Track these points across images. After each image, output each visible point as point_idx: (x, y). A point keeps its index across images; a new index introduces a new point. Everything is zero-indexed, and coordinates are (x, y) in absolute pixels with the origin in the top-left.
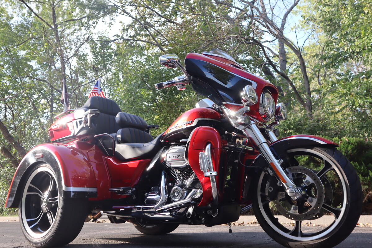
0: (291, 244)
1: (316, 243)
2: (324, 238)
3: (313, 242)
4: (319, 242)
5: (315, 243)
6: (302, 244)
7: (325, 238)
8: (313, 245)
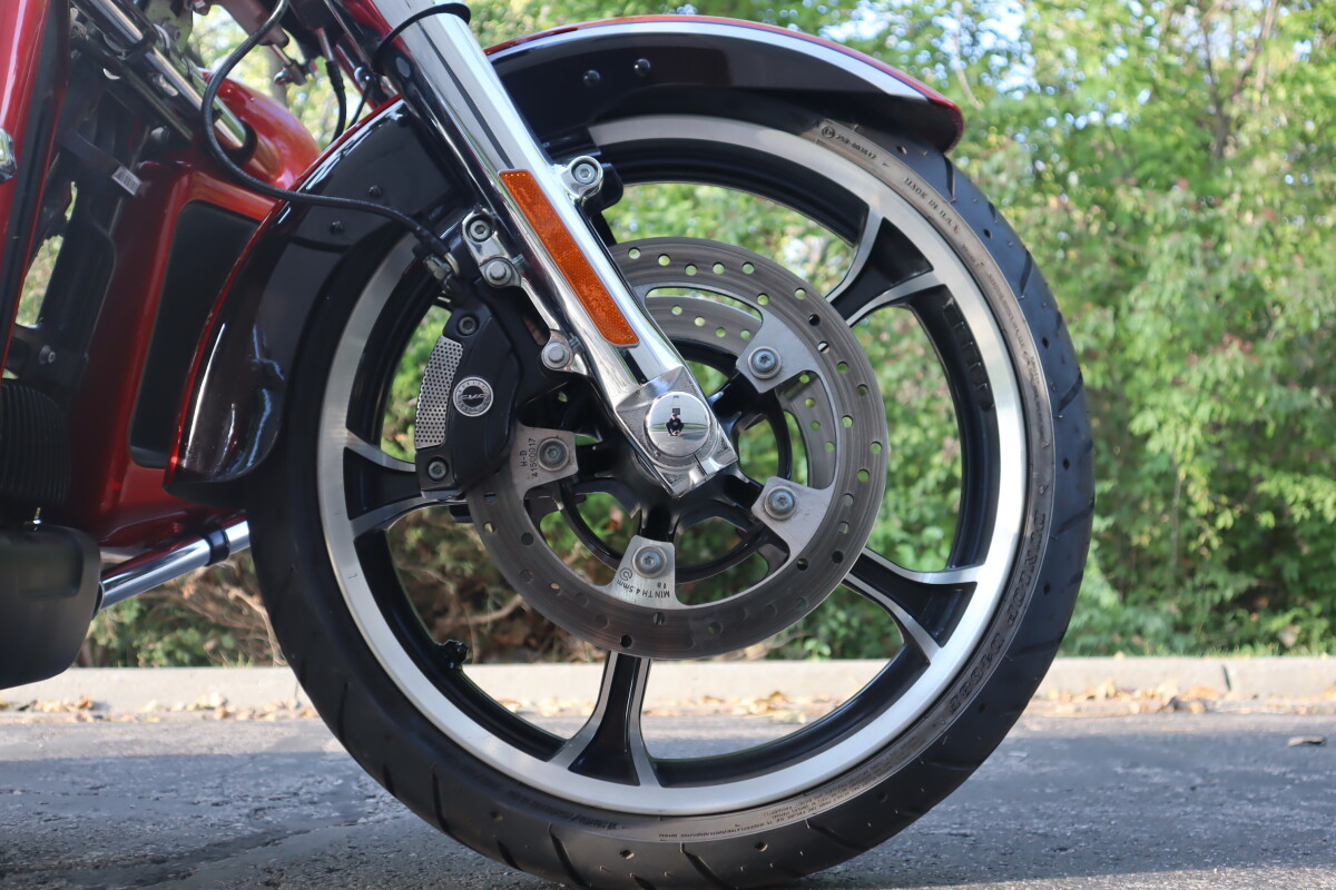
0: (583, 845)
1: (787, 822)
2: (843, 788)
3: (767, 822)
4: (807, 815)
5: (776, 825)
6: (680, 834)
7: (854, 784)
8: (758, 841)
